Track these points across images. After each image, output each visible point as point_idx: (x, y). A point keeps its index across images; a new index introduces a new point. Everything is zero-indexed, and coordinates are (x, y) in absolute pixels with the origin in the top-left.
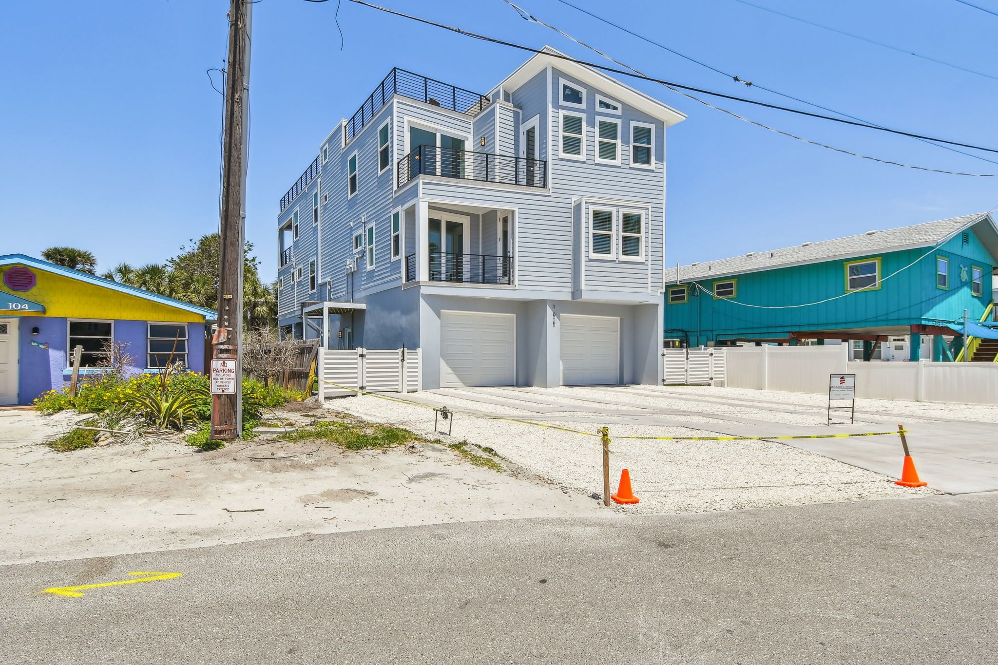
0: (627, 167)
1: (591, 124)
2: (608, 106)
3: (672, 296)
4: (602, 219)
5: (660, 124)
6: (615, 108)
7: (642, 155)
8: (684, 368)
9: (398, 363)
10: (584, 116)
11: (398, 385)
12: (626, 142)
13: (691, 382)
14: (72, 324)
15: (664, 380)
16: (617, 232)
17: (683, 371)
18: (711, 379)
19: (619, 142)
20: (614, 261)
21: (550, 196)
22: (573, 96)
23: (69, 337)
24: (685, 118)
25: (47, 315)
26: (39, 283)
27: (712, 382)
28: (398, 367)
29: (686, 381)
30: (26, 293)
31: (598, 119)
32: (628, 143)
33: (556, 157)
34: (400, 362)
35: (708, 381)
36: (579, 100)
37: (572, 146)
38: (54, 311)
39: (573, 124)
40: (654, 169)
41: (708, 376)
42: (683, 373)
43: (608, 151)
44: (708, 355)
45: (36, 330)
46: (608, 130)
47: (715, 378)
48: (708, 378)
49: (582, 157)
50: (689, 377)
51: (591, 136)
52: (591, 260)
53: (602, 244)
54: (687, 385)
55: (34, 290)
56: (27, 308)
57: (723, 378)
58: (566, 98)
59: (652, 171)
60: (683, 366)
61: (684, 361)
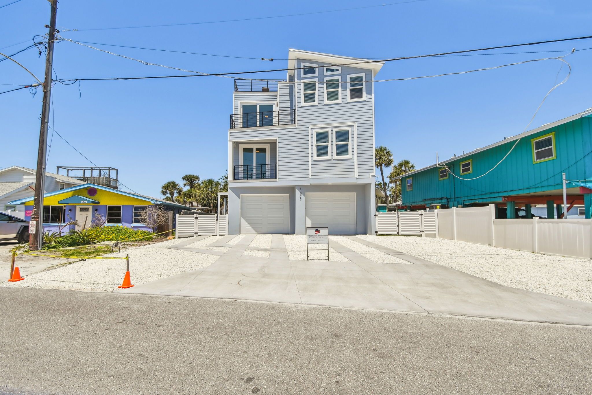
0: (346, 102)
1: (321, 83)
2: (332, 70)
3: (441, 174)
4: (322, 137)
5: (368, 72)
6: (337, 70)
7: (357, 93)
8: (396, 224)
9: (214, 221)
10: (316, 80)
11: (214, 232)
12: (344, 88)
13: (402, 234)
14: (109, 207)
15: (376, 232)
16: (332, 143)
17: (396, 226)
18: (423, 231)
19: (340, 89)
20: (330, 160)
21: (297, 128)
22: (310, 71)
23: (107, 212)
24: (383, 64)
25: (100, 204)
26: (98, 193)
27: (423, 234)
28: (214, 223)
29: (398, 233)
30: (94, 197)
31: (325, 79)
32: (346, 89)
33: (300, 106)
34: (216, 221)
35: (419, 233)
36: (314, 72)
37: (310, 98)
38: (102, 203)
39: (310, 86)
40: (365, 100)
41: (419, 230)
42: (396, 227)
43: (332, 96)
44: (419, 215)
45: (97, 210)
46: (332, 84)
47: (425, 231)
48: (419, 231)
49: (316, 103)
50: (400, 230)
51: (321, 90)
52: (315, 161)
53: (322, 151)
54: (399, 235)
55: (96, 196)
56: (86, 202)
57: (435, 231)
58: (305, 73)
59: (364, 101)
60: (396, 223)
61: (396, 219)
